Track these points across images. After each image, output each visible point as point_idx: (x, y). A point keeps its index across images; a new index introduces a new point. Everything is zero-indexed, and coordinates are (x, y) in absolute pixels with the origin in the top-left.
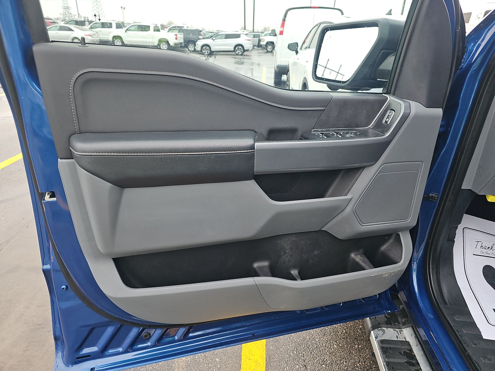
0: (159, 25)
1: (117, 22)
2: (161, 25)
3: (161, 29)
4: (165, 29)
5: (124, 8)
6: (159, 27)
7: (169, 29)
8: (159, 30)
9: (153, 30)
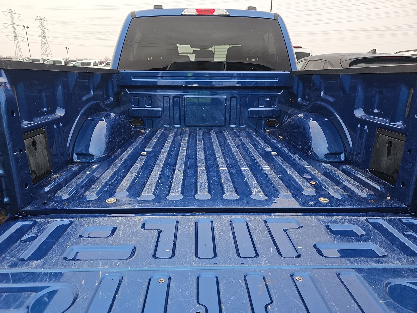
0: (97, 62)
1: (65, 60)
2: (99, 61)
3: (99, 65)
4: (102, 64)
5: (68, 49)
6: (97, 63)
7: (105, 64)
8: (98, 65)
9: (93, 66)
